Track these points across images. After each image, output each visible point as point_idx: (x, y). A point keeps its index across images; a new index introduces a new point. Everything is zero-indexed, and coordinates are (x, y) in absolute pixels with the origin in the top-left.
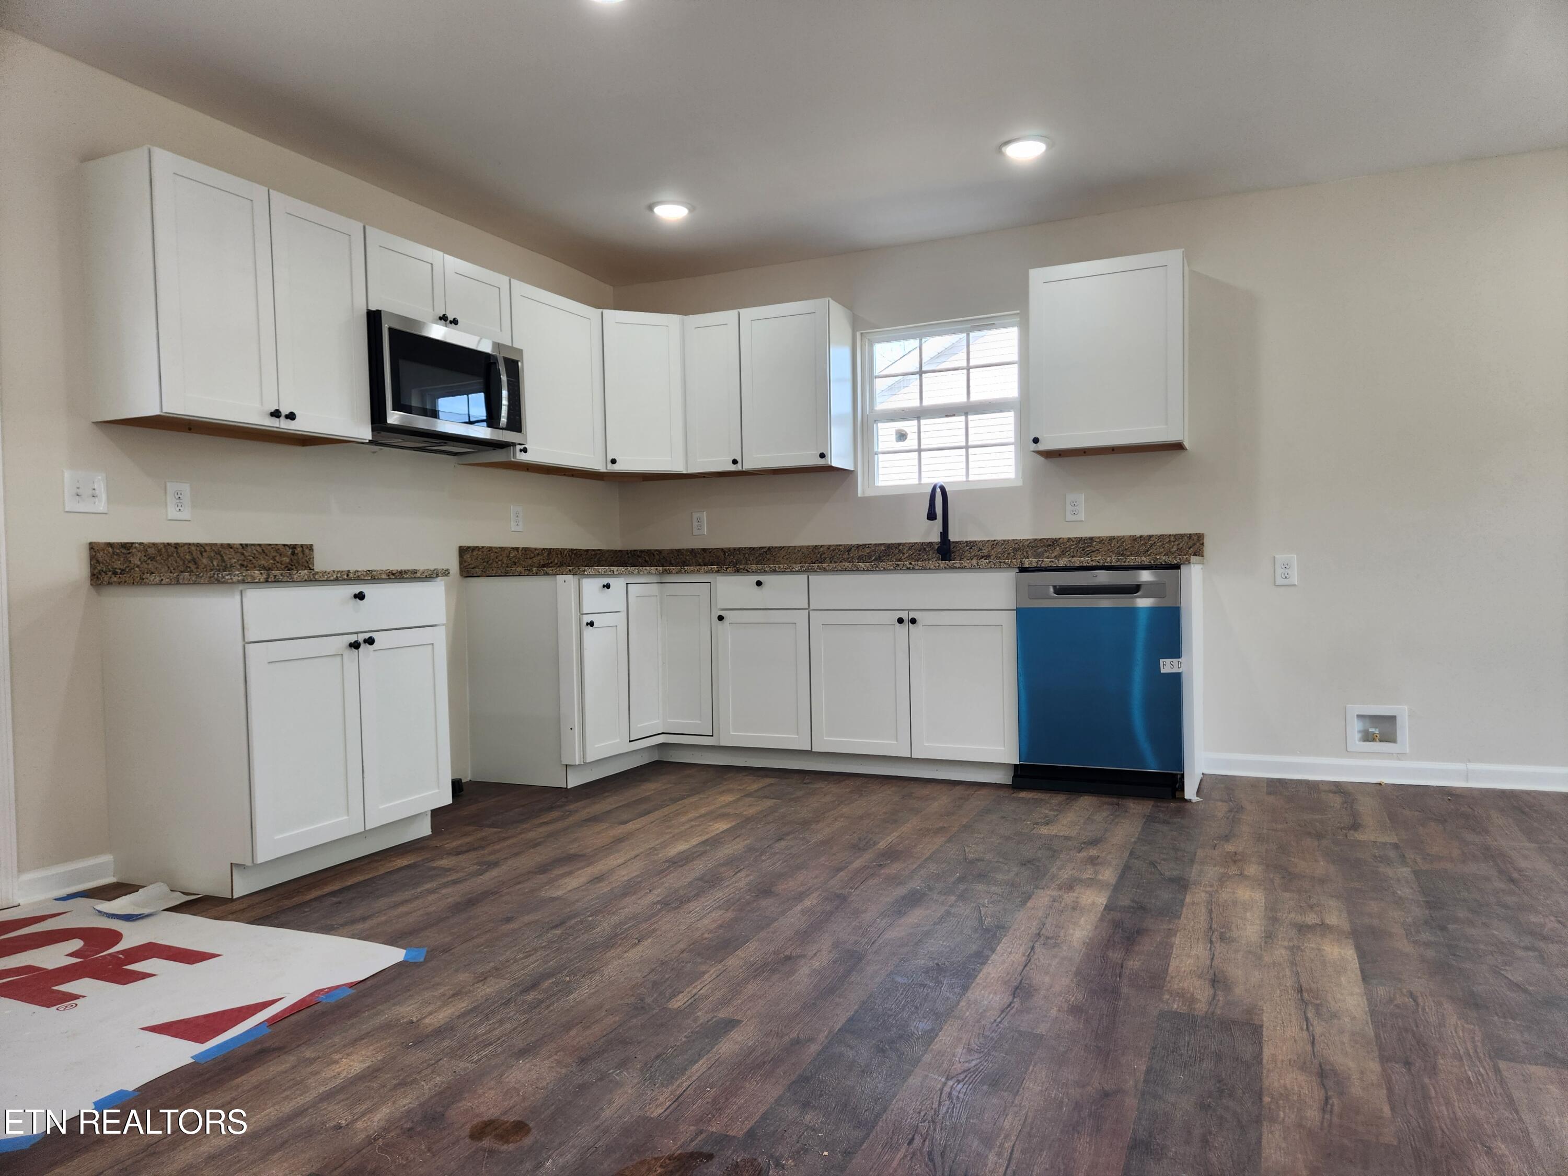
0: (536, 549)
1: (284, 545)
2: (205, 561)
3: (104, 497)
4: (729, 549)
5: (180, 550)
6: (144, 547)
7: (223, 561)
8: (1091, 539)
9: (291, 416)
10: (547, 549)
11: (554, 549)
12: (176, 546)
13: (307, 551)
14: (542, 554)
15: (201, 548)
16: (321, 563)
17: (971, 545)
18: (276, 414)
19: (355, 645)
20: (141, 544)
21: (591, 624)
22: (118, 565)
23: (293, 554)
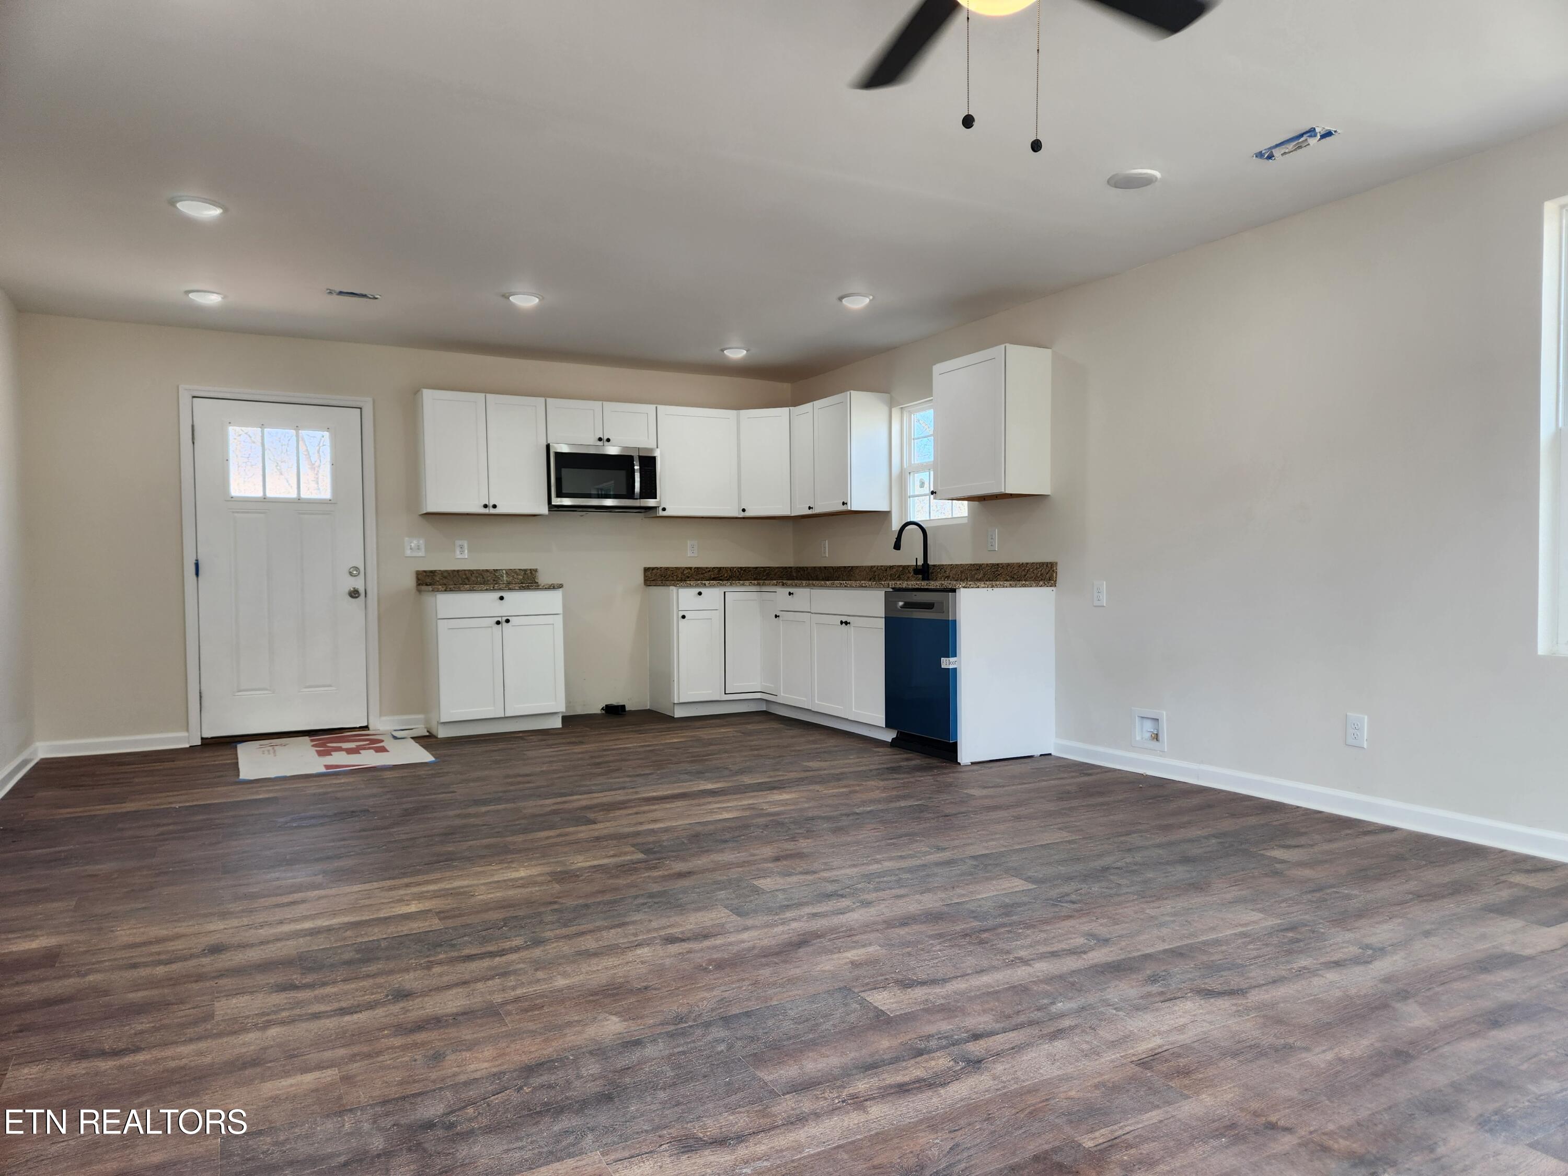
0: (707, 568)
1: (520, 570)
2: (473, 579)
3: (423, 550)
4: (835, 567)
5: (460, 573)
6: (442, 572)
7: (483, 578)
8: (998, 564)
9: (494, 506)
10: (717, 568)
11: (724, 568)
12: (458, 571)
13: (534, 572)
14: (713, 571)
15: (472, 572)
16: (542, 579)
17: (941, 567)
18: (486, 506)
19: (498, 623)
20: (440, 571)
21: (684, 617)
22: (428, 580)
23: (525, 574)
